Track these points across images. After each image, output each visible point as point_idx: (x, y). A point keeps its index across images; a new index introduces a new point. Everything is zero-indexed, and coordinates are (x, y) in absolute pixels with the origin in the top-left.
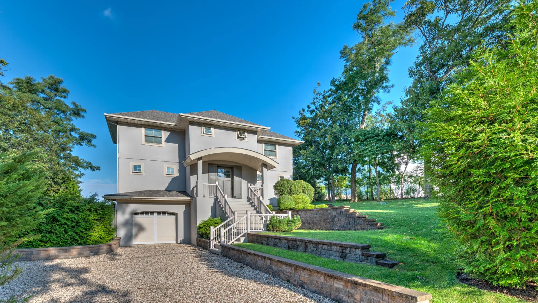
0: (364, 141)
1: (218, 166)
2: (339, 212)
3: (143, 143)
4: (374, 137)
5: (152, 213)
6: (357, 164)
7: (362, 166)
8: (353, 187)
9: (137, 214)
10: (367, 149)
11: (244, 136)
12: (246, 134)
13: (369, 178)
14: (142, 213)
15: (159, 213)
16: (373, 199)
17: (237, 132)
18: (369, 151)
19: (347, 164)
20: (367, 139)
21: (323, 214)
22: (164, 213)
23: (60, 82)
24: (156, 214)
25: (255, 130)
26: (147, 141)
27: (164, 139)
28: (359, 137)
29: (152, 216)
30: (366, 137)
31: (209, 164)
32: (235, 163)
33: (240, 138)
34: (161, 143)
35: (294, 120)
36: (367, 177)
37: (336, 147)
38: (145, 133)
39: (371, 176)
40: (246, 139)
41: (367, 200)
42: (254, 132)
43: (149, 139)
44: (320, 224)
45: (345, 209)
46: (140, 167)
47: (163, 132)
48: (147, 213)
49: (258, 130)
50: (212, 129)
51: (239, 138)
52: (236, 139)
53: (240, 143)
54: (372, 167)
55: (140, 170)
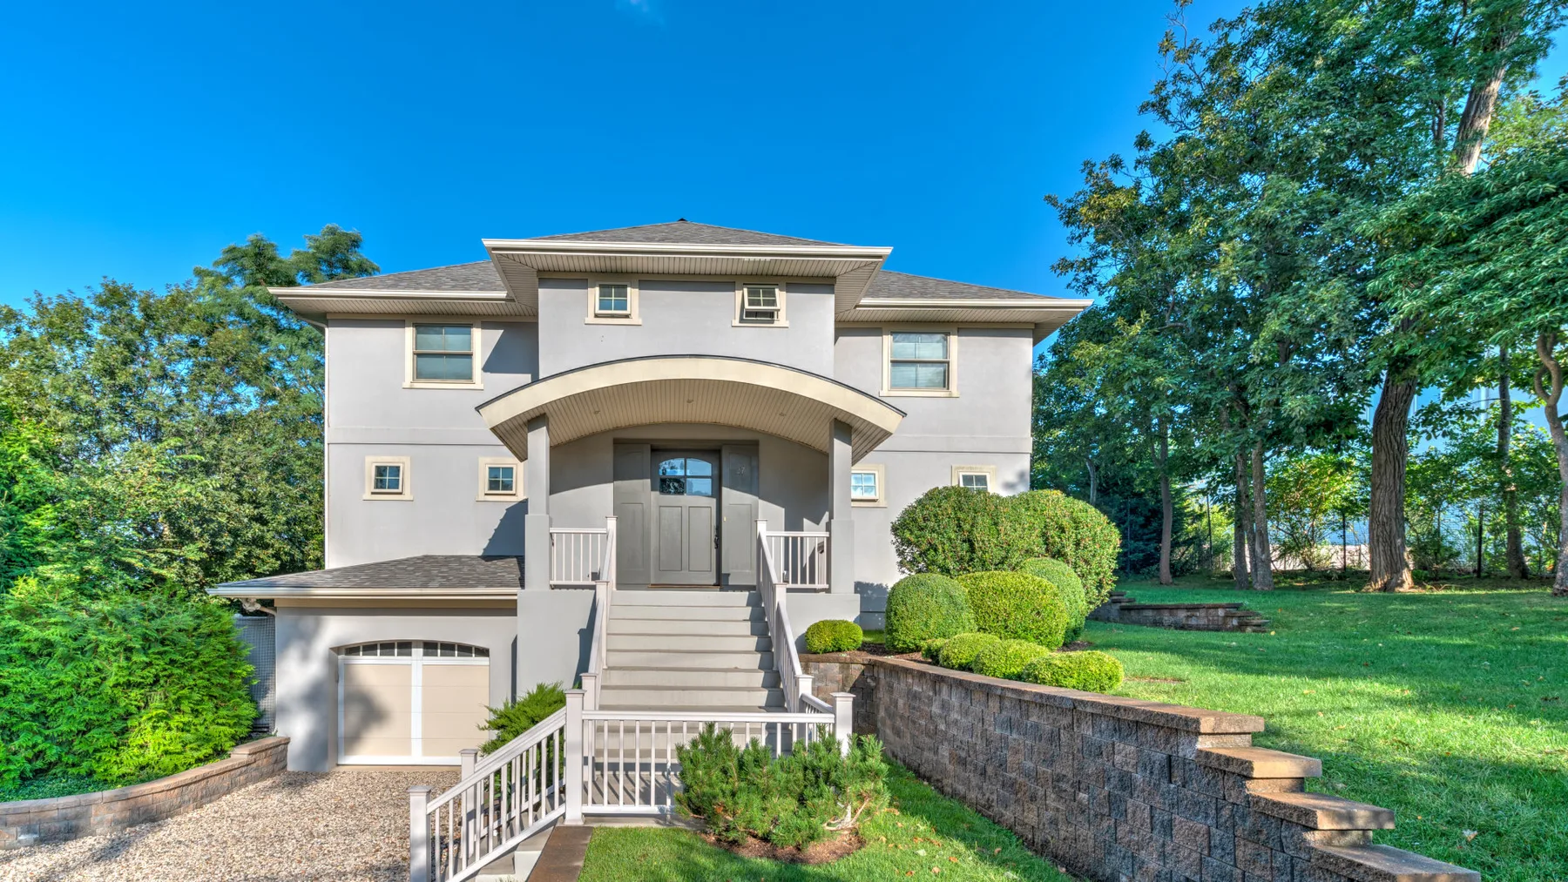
0: (1463, 237)
1: (654, 450)
2: (1159, 756)
3: (407, 384)
4: (1547, 197)
5: (405, 647)
6: (1413, 387)
7: (1450, 395)
8: (1385, 510)
9: (352, 650)
10: (1492, 275)
11: (767, 303)
12: (781, 296)
13: (1497, 456)
14: (370, 648)
15: (430, 647)
16: (1523, 575)
17: (738, 294)
18: (1509, 288)
19: (1344, 389)
20: (1487, 221)
21: (1054, 738)
22: (448, 648)
23: (355, 243)
24: (418, 652)
25: (825, 270)
26: (419, 375)
27: (478, 362)
28: (1429, 217)
29: (404, 660)
30: (1484, 207)
31: (618, 443)
32: (731, 427)
33: (756, 314)
34: (468, 377)
35: (1056, 213)
36: (1486, 454)
37: (1275, 306)
38: (417, 344)
39: (1513, 446)
40: (782, 320)
41: (1480, 575)
42: (821, 282)
43: (428, 365)
44: (1033, 799)
45: (1204, 744)
46: (396, 470)
47: (477, 333)
48: (387, 647)
49: (837, 271)
50: (633, 294)
51: (750, 316)
52: (736, 322)
53: (753, 339)
54: (1517, 396)
55: (395, 484)
